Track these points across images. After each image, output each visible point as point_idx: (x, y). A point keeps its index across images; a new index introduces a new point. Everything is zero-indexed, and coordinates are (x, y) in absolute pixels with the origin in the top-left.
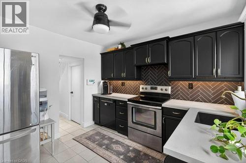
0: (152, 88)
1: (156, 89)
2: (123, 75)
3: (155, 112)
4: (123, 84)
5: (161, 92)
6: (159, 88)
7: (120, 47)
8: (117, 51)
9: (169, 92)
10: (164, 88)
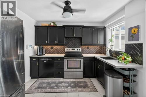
0: (72, 50)
1: (75, 50)
2: (56, 42)
3: (80, 61)
4: (52, 48)
5: (77, 51)
6: (76, 49)
7: (52, 24)
8: (50, 27)
9: (81, 51)
10: (78, 49)
